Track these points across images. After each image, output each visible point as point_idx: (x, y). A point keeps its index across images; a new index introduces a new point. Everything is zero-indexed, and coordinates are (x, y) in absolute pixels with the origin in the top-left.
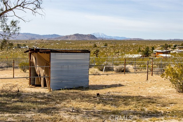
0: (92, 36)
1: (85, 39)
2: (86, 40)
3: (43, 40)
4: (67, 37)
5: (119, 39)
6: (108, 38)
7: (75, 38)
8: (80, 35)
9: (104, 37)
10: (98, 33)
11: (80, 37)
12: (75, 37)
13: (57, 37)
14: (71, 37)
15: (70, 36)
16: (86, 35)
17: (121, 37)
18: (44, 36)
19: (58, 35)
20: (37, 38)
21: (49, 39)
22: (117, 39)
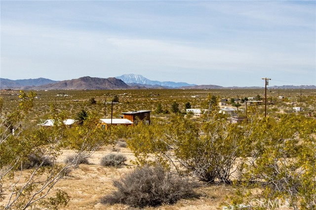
0: (118, 82)
1: (102, 86)
2: (105, 90)
3: (10, 90)
4: (65, 83)
5: (174, 87)
6: (151, 85)
7: (82, 85)
8: (92, 78)
9: (144, 83)
10: (132, 75)
11: (92, 83)
12: (83, 83)
13: (46, 83)
14: (74, 84)
15: (72, 82)
16: (105, 79)
17: (179, 83)
18: (18, 82)
19: (48, 80)
20: (5, 86)
21: (30, 87)
22: (169, 86)
